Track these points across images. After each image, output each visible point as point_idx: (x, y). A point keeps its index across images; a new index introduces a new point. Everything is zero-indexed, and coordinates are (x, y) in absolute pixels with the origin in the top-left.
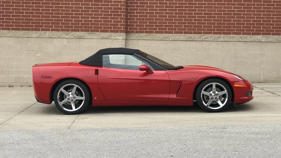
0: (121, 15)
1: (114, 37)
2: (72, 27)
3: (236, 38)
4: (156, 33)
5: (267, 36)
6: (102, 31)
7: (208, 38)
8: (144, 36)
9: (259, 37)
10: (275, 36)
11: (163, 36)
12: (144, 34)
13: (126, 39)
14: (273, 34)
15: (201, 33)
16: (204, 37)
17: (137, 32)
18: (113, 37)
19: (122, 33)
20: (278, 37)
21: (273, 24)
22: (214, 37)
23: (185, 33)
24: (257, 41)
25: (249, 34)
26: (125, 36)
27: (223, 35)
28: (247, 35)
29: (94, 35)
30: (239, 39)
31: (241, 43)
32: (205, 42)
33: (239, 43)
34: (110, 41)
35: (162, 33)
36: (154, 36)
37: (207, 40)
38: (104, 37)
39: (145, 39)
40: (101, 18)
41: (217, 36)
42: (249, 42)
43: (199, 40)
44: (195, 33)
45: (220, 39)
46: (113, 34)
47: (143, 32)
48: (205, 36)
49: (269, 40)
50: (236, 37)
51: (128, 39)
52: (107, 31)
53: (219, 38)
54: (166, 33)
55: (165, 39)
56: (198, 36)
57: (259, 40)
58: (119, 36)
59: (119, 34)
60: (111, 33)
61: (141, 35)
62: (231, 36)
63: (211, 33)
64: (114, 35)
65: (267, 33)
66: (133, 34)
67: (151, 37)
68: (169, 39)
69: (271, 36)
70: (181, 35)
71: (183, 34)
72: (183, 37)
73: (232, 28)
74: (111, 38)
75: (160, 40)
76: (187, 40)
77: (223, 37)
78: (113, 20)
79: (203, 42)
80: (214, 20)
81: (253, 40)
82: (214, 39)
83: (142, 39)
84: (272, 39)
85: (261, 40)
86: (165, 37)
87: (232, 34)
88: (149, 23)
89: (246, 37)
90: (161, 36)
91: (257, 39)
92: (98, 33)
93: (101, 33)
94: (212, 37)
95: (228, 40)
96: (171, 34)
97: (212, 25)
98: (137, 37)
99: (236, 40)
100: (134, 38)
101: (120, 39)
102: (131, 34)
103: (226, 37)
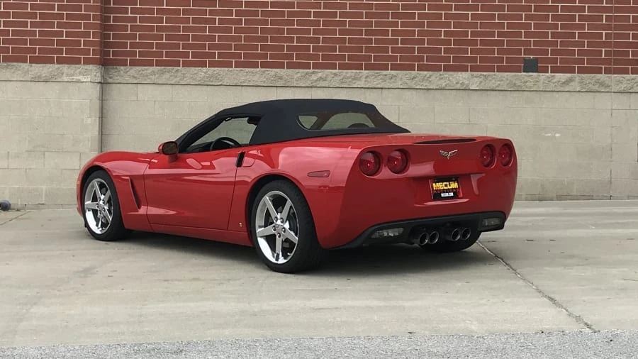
0: (87, 17)
1: (67, 75)
3: (401, 79)
4: (186, 64)
5: (485, 73)
6: (35, 60)
7: (326, 80)
8: (153, 73)
9: (463, 77)
10: (505, 74)
11: (205, 73)
12: (155, 68)
13: (104, 83)
14: (501, 69)
15: (307, 66)
16: (314, 77)
17: (134, 63)
18: (64, 75)
19: (91, 66)
20: (515, 75)
21: (501, 43)
22: (342, 77)
23: (264, 65)
24: (458, 86)
25: (437, 69)
26: (99, 74)
27: (365, 72)
28: (431, 73)
29: (13, 71)
30: (407, 81)
31: (414, 92)
32: (319, 91)
33: (408, 93)
34: (56, 86)
35: (203, 65)
36: (179, 74)
37: (322, 84)
38: (39, 77)
39: (155, 82)
40: (33, 24)
41: (350, 73)
42: (436, 92)
43: (301, 85)
44: (291, 66)
45: (359, 82)
46: (65, 68)
47: (150, 64)
48: (317, 73)
49: (491, 84)
50: (400, 76)
51: (110, 80)
52: (50, 61)
53: (355, 79)
54: (212, 65)
55: (212, 82)
56: (299, 75)
57: (462, 84)
58: (80, 73)
59: (82, 67)
60: (59, 66)
61: (147, 70)
62: (386, 75)
63: (333, 67)
64: (69, 70)
65: (484, 65)
66: (122, 68)
67: (171, 76)
68: (221, 81)
69: (495, 75)
70: (253, 73)
71: (258, 70)
72: (258, 75)
73: (390, 54)
74: (59, 80)
75: (197, 83)
76: (271, 85)
77: (366, 78)
78: (65, 30)
79: (313, 89)
80: (342, 32)
81: (446, 85)
82: (342, 82)
83: (148, 81)
84: (499, 82)
85: (467, 86)
86: (212, 76)
87: (391, 70)
88: (168, 37)
89: (428, 76)
90: (200, 73)
91: (457, 83)
92: (25, 64)
93: (33, 65)
94: (336, 78)
95: (380, 84)
96: (227, 69)
97: (338, 46)
98: (136, 76)
99: (401, 85)
100: (127, 78)
101: (85, 81)
102: (116, 68)
103: (373, 77)
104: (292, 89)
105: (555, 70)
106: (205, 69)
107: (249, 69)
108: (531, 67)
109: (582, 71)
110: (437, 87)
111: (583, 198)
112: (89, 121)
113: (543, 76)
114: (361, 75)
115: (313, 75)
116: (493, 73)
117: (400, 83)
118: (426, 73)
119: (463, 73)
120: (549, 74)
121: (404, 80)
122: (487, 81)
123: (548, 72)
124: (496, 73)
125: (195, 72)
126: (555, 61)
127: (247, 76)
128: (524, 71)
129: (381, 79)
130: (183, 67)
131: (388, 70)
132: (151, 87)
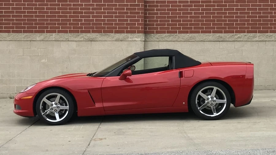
0: (138, 13)
1: (130, 38)
2: (81, 28)
3: (274, 37)
4: (180, 32)
6: (117, 32)
7: (241, 38)
8: (166, 37)
11: (188, 36)
12: (166, 34)
13: (145, 41)
15: (233, 32)
17: (157, 32)
19: (140, 34)
22: (248, 36)
23: (214, 32)
26: (144, 37)
27: (258, 34)
29: (107, 36)
32: (238, 43)
34: (126, 43)
35: (187, 32)
36: (177, 37)
37: (240, 40)
38: (119, 39)
39: (167, 40)
40: (116, 17)
41: (252, 34)
43: (230, 40)
44: (225, 32)
45: (256, 39)
46: (129, 35)
47: (164, 32)
48: (237, 35)
50: (274, 35)
51: (147, 40)
52: (123, 32)
53: (254, 37)
54: (191, 32)
55: (191, 40)
56: (229, 36)
58: (136, 37)
59: (137, 35)
60: (127, 34)
61: (163, 35)
62: (267, 35)
63: (244, 32)
64: (131, 36)
66: (152, 34)
67: (174, 37)
68: (195, 39)
70: (209, 35)
71: (211, 34)
72: (211, 36)
73: (269, 26)
74: (127, 40)
75: (185, 40)
76: (217, 40)
77: (259, 37)
78: (129, 19)
79: (235, 42)
80: (248, 17)
82: (248, 39)
83: (164, 40)
86: (191, 37)
88: (172, 21)
90: (186, 36)
92: (113, 34)
93: (116, 34)
94: (246, 37)
95: (265, 39)
96: (197, 34)
97: (246, 23)
98: (158, 38)
99: (274, 39)
100: (155, 39)
101: (138, 40)
102: (150, 35)
103: (262, 36)
104: (226, 42)
106: (188, 34)
107: (207, 34)
114: (256, 35)
115: (236, 36)
125: (184, 36)
127: (206, 37)
129: (266, 37)
130: (178, 33)
131: (268, 33)
132: (165, 42)
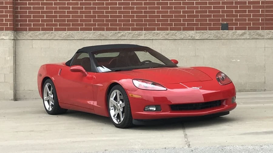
0: (6, 7)
3: (162, 35)
4: (56, 30)
5: (202, 31)
8: (40, 34)
9: (192, 33)
10: (212, 31)
11: (66, 33)
12: (41, 32)
13: (15, 40)
14: (210, 29)
15: (116, 29)
16: (120, 35)
17: (30, 30)
19: (9, 31)
20: (217, 32)
21: (210, 16)
22: (132, 35)
23: (95, 29)
24: (190, 38)
25: (179, 29)
26: (13, 35)
27: (144, 32)
28: (176, 31)
31: (168, 41)
32: (122, 42)
33: (165, 41)
35: (64, 30)
36: (53, 34)
37: (123, 38)
39: (42, 38)
41: (137, 32)
42: (179, 40)
43: (113, 39)
44: (108, 29)
45: (141, 37)
47: (38, 30)
48: (120, 33)
50: (161, 33)
51: (19, 38)
53: (139, 35)
55: (69, 38)
56: (112, 34)
57: (192, 37)
58: (4, 35)
59: (4, 32)
61: (37, 33)
62: (154, 33)
63: (129, 29)
65: (202, 27)
66: (25, 32)
67: (49, 35)
68: (74, 37)
69: (207, 32)
70: (89, 33)
71: (92, 31)
72: (92, 34)
73: (156, 22)
75: (62, 39)
76: (98, 39)
77: (145, 35)
79: (119, 40)
80: (132, 12)
81: (184, 37)
82: (133, 37)
83: (38, 38)
84: (209, 35)
85: (194, 37)
86: (69, 35)
87: (157, 30)
88: (47, 17)
89: (175, 33)
90: (63, 34)
91: (189, 36)
94: (130, 35)
95: (151, 37)
96: (76, 32)
97: (130, 19)
98: (31, 36)
99: (162, 37)
100: (27, 37)
101: (6, 39)
102: (22, 32)
103: (148, 34)
104: (109, 41)
105: (237, 29)
106: (65, 32)
107: (88, 31)
108: (225, 27)
109: (250, 29)
110: (180, 39)
111: (251, 91)
112: (9, 58)
113: (231, 32)
114: (142, 33)
115: (119, 34)
116: (207, 31)
117: (161, 37)
118: (174, 31)
119: (192, 31)
120: (234, 31)
121: (163, 35)
122: (204, 35)
123: (233, 30)
124: (208, 31)
125: (61, 33)
126: (236, 24)
127: (86, 34)
128: (221, 30)
129: (152, 35)
130: (54, 31)
131: (155, 30)
132: (39, 41)
